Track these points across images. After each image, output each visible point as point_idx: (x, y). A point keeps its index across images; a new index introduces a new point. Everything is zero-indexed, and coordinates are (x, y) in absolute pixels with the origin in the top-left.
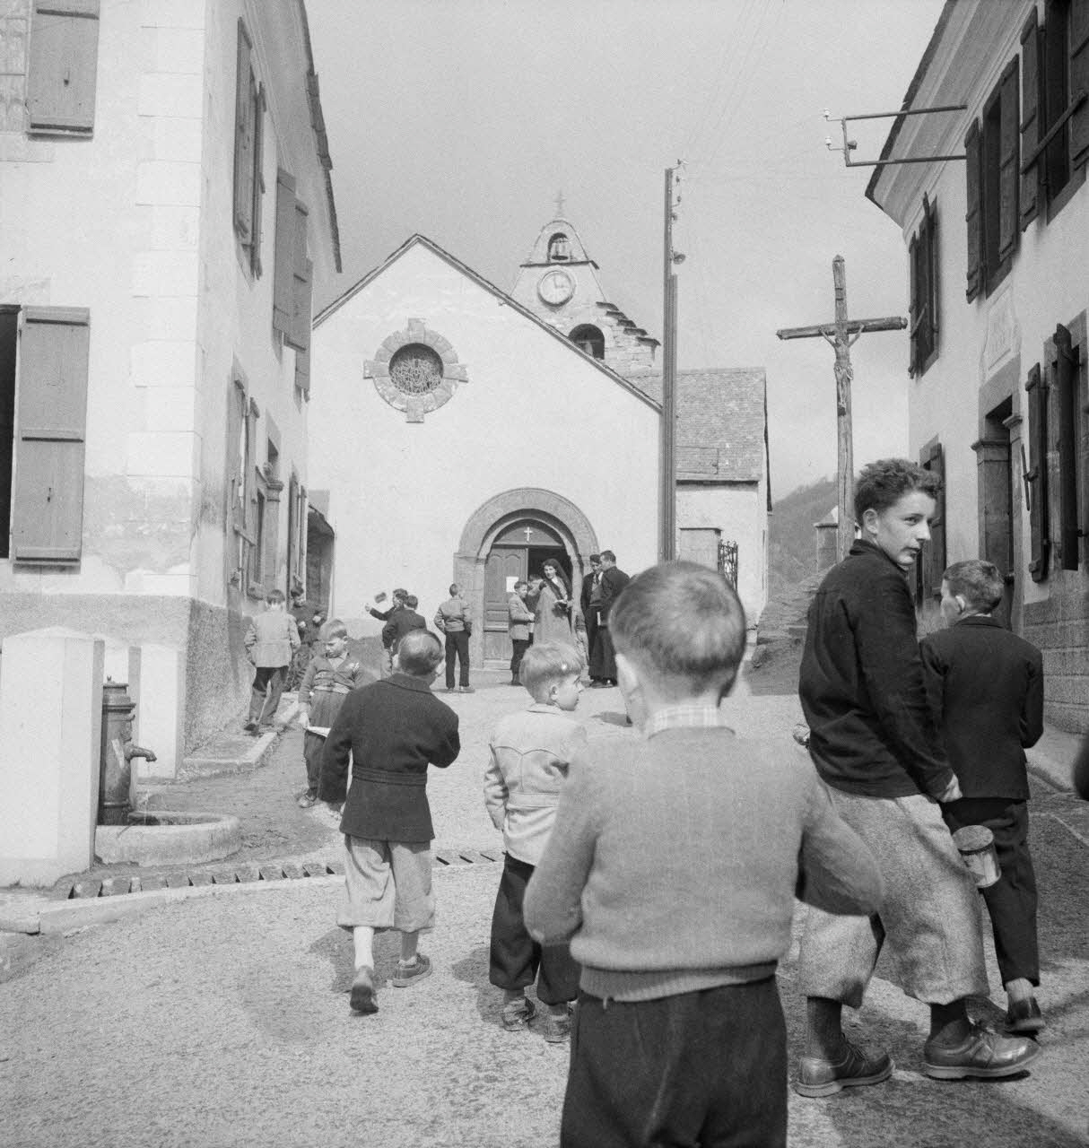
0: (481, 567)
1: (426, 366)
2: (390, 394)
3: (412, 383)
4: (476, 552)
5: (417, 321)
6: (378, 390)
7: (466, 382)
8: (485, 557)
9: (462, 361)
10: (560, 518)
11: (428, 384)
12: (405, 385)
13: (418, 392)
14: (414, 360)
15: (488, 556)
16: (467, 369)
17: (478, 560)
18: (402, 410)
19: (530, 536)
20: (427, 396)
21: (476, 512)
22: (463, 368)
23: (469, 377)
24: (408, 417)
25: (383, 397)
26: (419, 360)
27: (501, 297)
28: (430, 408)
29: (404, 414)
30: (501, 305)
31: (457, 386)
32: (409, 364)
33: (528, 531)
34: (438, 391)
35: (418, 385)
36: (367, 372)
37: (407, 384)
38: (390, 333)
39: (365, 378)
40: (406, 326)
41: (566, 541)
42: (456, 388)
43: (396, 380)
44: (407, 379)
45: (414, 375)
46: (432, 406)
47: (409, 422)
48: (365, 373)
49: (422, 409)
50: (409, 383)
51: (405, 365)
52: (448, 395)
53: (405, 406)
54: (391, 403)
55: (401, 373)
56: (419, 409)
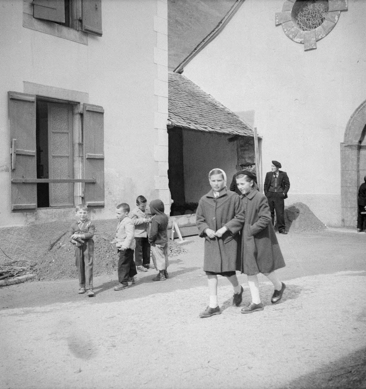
1: (320, 6)
2: (292, 32)
3: (310, 22)
4: (357, 141)
6: (285, 32)
7: (347, 10)
11: (322, 20)
12: (306, 24)
13: (315, 27)
14: (312, 5)
18: (301, 43)
20: (319, 28)
21: (357, 110)
23: (348, 6)
24: (305, 47)
25: (288, 37)
26: (315, 4)
28: (320, 38)
29: (303, 45)
35: (314, 22)
36: (278, 20)
37: (307, 22)
39: (277, 25)
42: (339, 17)
43: (300, 23)
44: (307, 20)
45: (312, 16)
46: (321, 35)
47: (306, 51)
48: (276, 22)
49: (315, 39)
50: (309, 22)
51: (305, 10)
52: (333, 24)
53: (303, 40)
54: (293, 39)
55: (303, 16)
56: (313, 39)
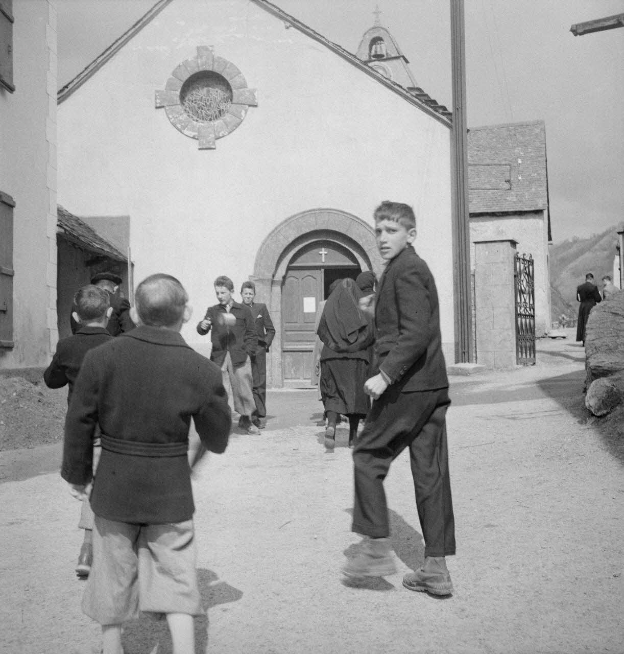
0: (277, 289)
1: (217, 93)
2: (181, 122)
3: (203, 111)
4: (271, 275)
5: (206, 49)
6: (169, 119)
7: (256, 106)
8: (281, 279)
9: (250, 86)
10: (354, 237)
11: (220, 112)
12: (197, 113)
13: (211, 120)
14: (206, 89)
15: (284, 278)
16: (256, 94)
17: (273, 282)
18: (194, 138)
19: (325, 257)
20: (217, 123)
21: (270, 234)
22: (252, 93)
23: (259, 101)
24: (200, 145)
25: (174, 125)
26: (210, 88)
27: (287, 20)
28: (221, 135)
29: (197, 141)
30: (287, 28)
31: (246, 111)
32: (201, 93)
33: (323, 251)
34: (227, 117)
35: (209, 113)
36: (158, 101)
37: (199, 112)
38: (180, 62)
39: (157, 108)
40: (195, 54)
41: (361, 260)
42: (246, 113)
43: (188, 109)
44: (199, 108)
45: (206, 104)
46: (223, 132)
47: (200, 149)
48: (156, 103)
49: (213, 136)
50: (201, 112)
51: (196, 95)
52: (238, 120)
53: (196, 134)
54: (183, 131)
55: (192, 102)
56: (211, 135)
